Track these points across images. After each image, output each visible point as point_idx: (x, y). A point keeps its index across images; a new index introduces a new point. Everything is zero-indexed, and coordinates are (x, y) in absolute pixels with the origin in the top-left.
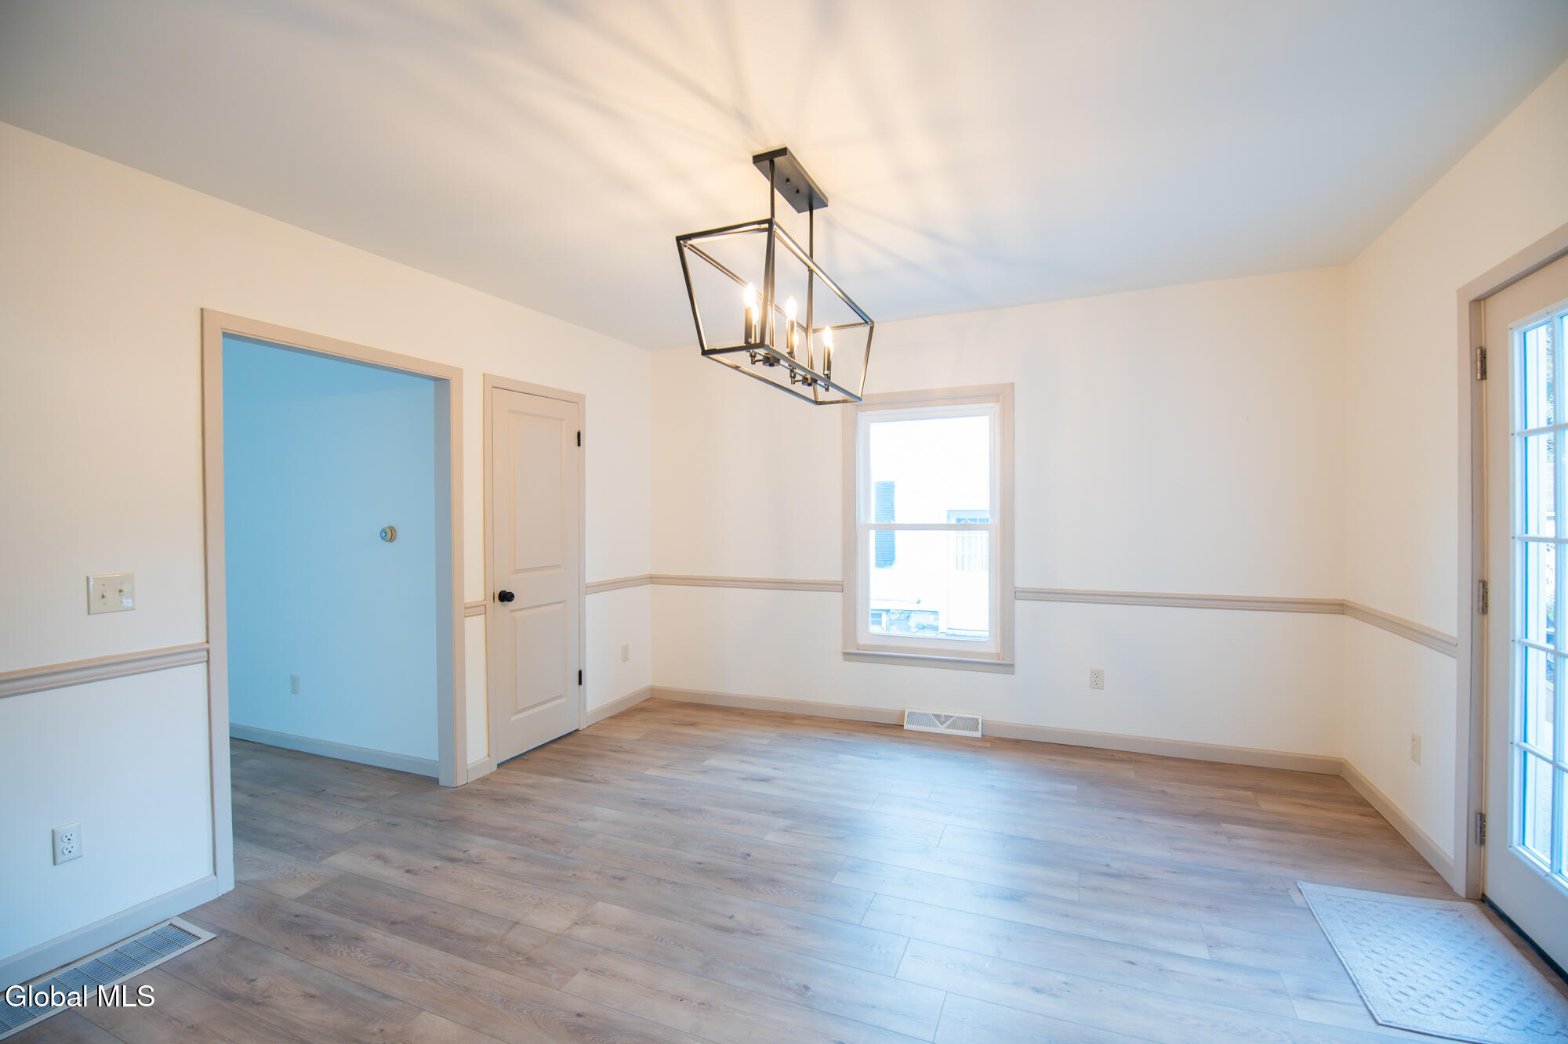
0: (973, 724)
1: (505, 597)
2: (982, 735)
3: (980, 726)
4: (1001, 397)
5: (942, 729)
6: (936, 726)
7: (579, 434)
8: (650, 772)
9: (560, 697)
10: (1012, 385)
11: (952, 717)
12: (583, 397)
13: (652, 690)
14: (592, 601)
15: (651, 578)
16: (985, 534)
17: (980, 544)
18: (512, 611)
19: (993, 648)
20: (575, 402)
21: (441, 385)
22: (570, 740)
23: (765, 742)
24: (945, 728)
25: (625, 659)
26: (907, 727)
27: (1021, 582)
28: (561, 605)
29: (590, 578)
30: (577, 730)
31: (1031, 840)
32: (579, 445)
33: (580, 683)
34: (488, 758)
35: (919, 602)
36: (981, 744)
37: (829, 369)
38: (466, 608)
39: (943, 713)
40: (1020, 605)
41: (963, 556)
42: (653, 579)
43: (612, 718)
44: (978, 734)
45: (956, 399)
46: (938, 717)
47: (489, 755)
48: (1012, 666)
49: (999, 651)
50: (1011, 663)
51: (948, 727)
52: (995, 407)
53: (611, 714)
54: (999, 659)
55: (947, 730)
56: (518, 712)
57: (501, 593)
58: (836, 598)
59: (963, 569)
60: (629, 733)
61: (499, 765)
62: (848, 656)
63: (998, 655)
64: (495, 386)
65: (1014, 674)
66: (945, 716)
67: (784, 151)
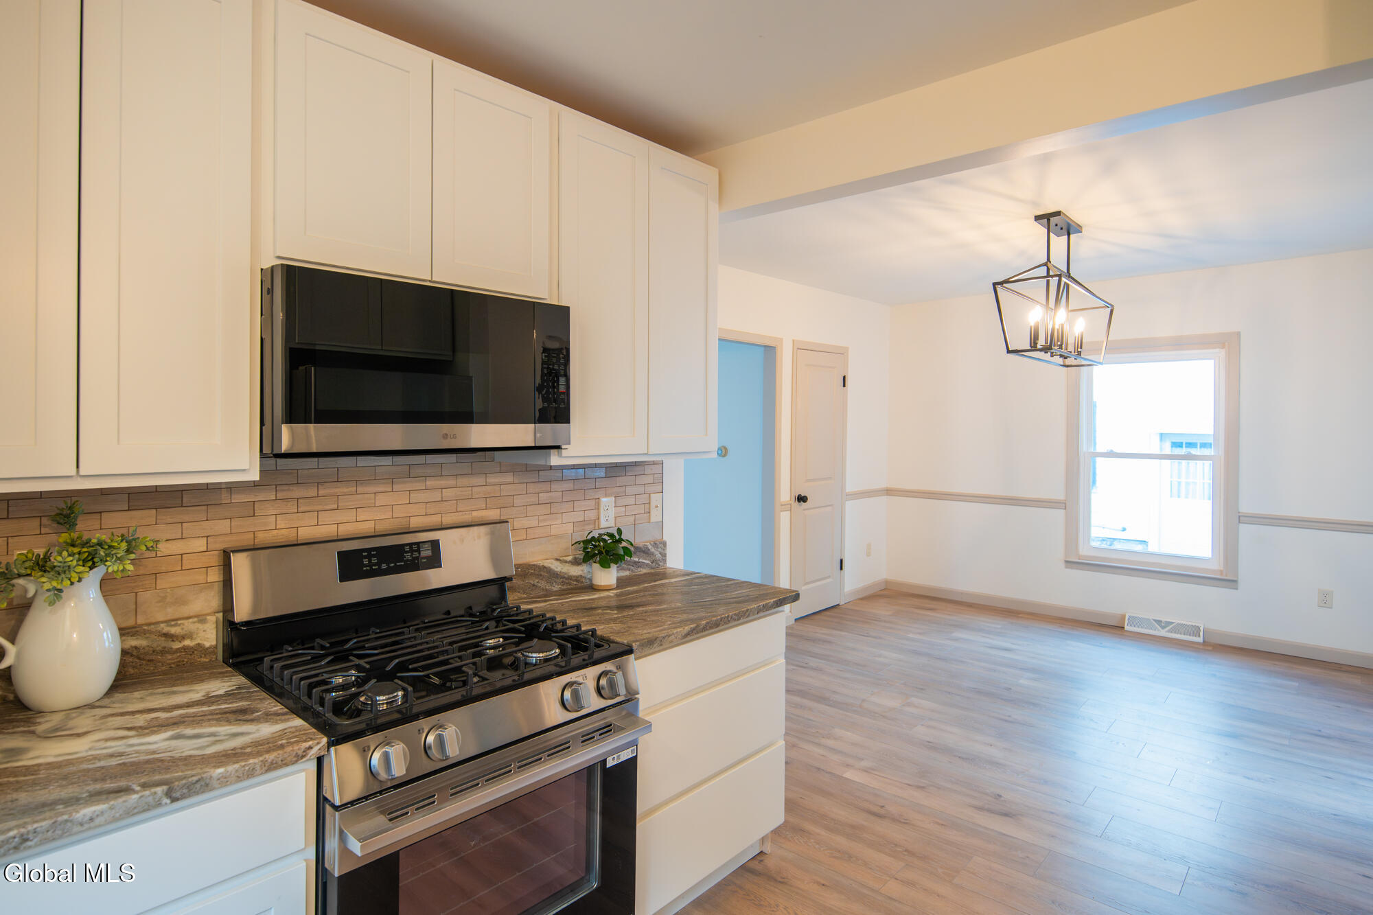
0: (1195, 631)
1: (802, 499)
2: (1204, 641)
3: (1201, 634)
4: (1226, 344)
5: (1163, 633)
6: (1156, 629)
7: (844, 378)
8: (910, 635)
9: (829, 577)
10: (1238, 334)
11: (1173, 623)
12: (847, 349)
13: (887, 582)
14: (849, 505)
15: (887, 490)
16: (1208, 464)
17: (1201, 474)
18: (804, 510)
19: (1216, 566)
20: (842, 353)
21: (769, 352)
22: (835, 610)
23: (999, 626)
24: (1166, 632)
25: (868, 554)
26: (1127, 628)
27: (1245, 508)
28: (830, 508)
29: (849, 488)
30: (838, 605)
31: (1249, 709)
32: (844, 386)
33: (841, 568)
34: (790, 614)
35: (1124, 530)
36: (1201, 647)
37: (1081, 348)
38: (782, 505)
39: (1164, 620)
40: (1243, 528)
41: (1179, 483)
42: (889, 492)
43: (862, 599)
44: (1200, 640)
45: (1180, 345)
46: (1159, 622)
47: (790, 612)
48: (1235, 581)
49: (1222, 569)
50: (1235, 579)
51: (1169, 631)
52: (1221, 353)
53: (860, 597)
54: (1222, 574)
55: (1167, 633)
56: (806, 584)
57: (799, 496)
58: (1059, 514)
59: (1179, 497)
60: (881, 610)
61: (796, 620)
62: (1069, 564)
63: (1221, 572)
64: (799, 348)
65: (1237, 589)
66: (1166, 622)
67: (1058, 213)
